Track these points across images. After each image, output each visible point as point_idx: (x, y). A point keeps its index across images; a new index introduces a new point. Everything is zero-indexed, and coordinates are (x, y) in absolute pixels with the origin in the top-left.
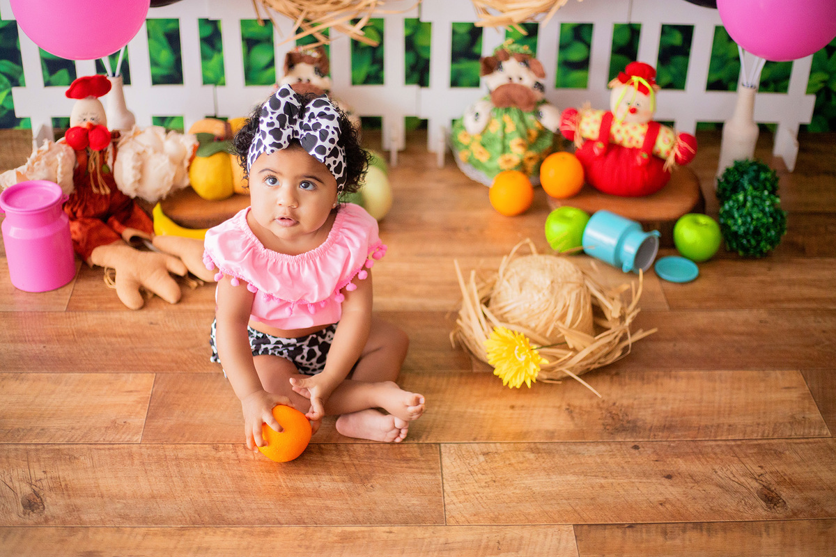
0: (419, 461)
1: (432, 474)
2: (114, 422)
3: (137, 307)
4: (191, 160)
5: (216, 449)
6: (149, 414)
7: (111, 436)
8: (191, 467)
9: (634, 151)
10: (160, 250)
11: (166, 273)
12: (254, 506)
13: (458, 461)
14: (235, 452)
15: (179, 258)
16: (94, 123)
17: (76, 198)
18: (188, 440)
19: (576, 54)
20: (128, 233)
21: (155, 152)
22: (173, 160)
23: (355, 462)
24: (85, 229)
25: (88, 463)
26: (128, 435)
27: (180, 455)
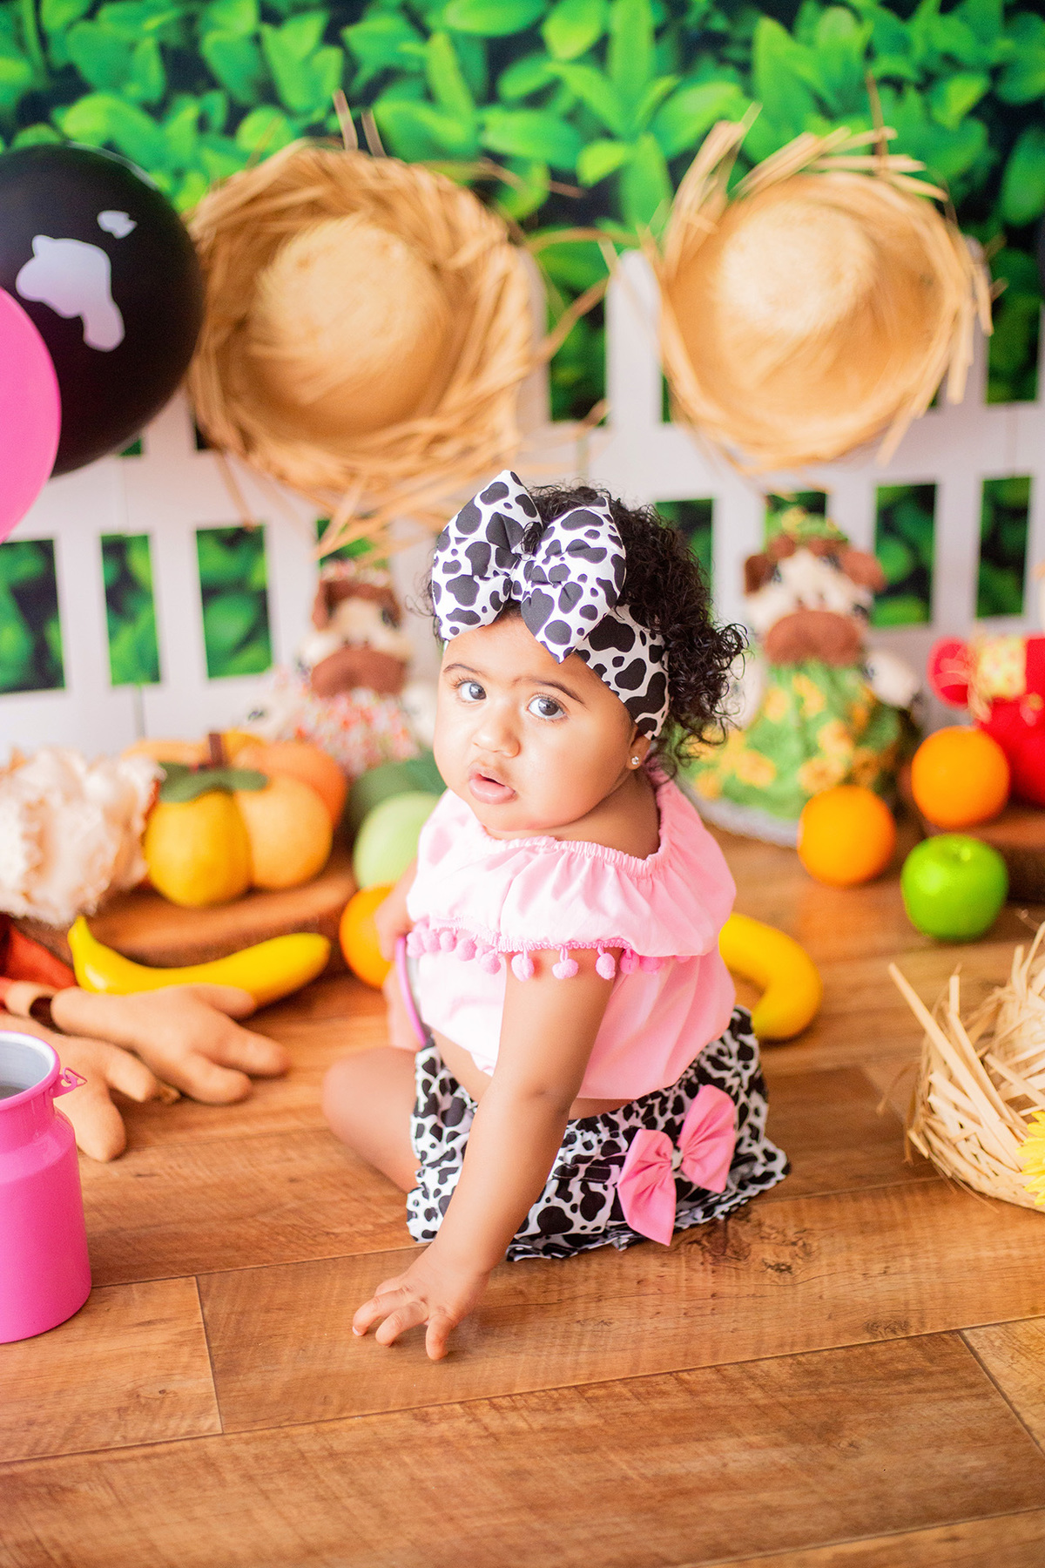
0: (931, 1374)
1: (978, 1396)
2: (134, 1395)
4: (149, 815)
5: (424, 1419)
6: (217, 1365)
7: (139, 1427)
8: (379, 1468)
12: (583, 1534)
13: (1023, 1360)
14: (475, 1420)
18: (342, 1410)
22: (110, 816)
23: (781, 1400)
25: (105, 1497)
26: (182, 1418)
27: (338, 1446)
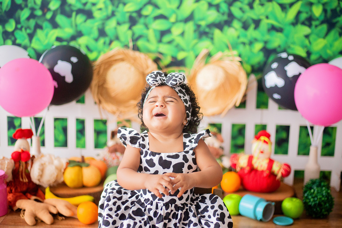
3: (32, 224)
4: (65, 170)
9: (262, 172)
10: (46, 203)
11: (48, 212)
15: (55, 207)
16: (24, 150)
17: (13, 184)
19: (239, 142)
20: (34, 197)
21: (49, 163)
22: (57, 168)
24: (14, 196)
